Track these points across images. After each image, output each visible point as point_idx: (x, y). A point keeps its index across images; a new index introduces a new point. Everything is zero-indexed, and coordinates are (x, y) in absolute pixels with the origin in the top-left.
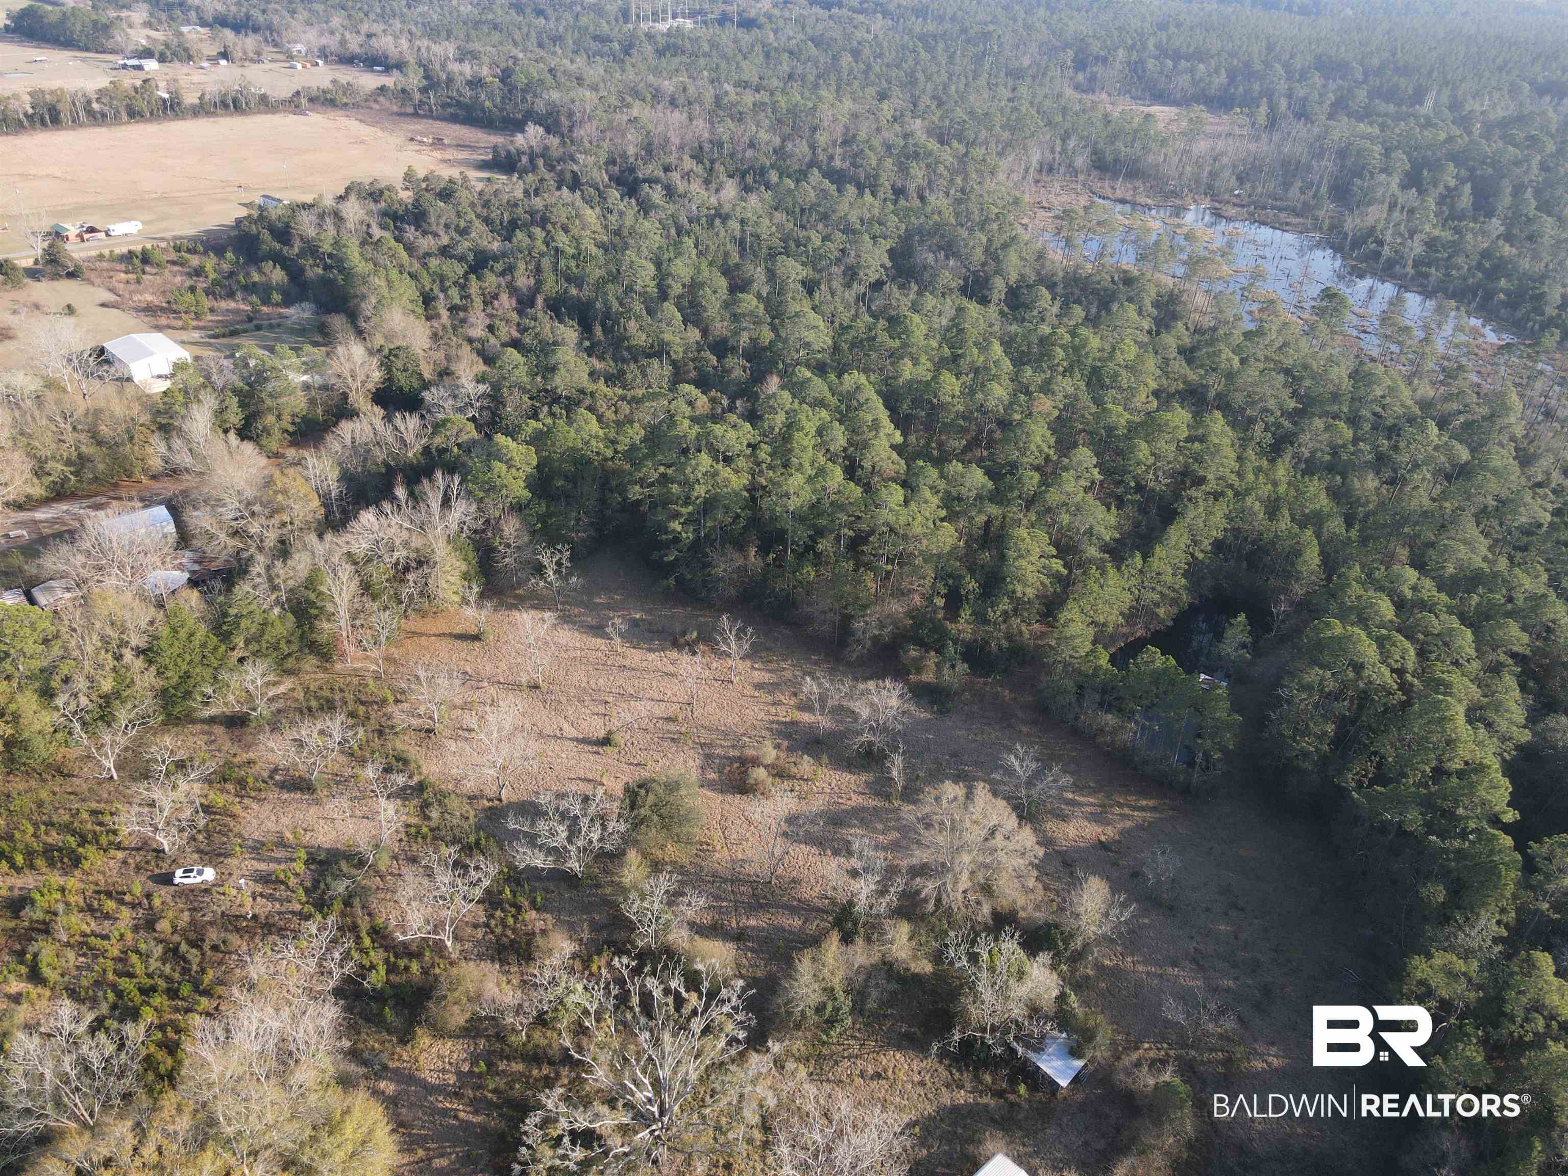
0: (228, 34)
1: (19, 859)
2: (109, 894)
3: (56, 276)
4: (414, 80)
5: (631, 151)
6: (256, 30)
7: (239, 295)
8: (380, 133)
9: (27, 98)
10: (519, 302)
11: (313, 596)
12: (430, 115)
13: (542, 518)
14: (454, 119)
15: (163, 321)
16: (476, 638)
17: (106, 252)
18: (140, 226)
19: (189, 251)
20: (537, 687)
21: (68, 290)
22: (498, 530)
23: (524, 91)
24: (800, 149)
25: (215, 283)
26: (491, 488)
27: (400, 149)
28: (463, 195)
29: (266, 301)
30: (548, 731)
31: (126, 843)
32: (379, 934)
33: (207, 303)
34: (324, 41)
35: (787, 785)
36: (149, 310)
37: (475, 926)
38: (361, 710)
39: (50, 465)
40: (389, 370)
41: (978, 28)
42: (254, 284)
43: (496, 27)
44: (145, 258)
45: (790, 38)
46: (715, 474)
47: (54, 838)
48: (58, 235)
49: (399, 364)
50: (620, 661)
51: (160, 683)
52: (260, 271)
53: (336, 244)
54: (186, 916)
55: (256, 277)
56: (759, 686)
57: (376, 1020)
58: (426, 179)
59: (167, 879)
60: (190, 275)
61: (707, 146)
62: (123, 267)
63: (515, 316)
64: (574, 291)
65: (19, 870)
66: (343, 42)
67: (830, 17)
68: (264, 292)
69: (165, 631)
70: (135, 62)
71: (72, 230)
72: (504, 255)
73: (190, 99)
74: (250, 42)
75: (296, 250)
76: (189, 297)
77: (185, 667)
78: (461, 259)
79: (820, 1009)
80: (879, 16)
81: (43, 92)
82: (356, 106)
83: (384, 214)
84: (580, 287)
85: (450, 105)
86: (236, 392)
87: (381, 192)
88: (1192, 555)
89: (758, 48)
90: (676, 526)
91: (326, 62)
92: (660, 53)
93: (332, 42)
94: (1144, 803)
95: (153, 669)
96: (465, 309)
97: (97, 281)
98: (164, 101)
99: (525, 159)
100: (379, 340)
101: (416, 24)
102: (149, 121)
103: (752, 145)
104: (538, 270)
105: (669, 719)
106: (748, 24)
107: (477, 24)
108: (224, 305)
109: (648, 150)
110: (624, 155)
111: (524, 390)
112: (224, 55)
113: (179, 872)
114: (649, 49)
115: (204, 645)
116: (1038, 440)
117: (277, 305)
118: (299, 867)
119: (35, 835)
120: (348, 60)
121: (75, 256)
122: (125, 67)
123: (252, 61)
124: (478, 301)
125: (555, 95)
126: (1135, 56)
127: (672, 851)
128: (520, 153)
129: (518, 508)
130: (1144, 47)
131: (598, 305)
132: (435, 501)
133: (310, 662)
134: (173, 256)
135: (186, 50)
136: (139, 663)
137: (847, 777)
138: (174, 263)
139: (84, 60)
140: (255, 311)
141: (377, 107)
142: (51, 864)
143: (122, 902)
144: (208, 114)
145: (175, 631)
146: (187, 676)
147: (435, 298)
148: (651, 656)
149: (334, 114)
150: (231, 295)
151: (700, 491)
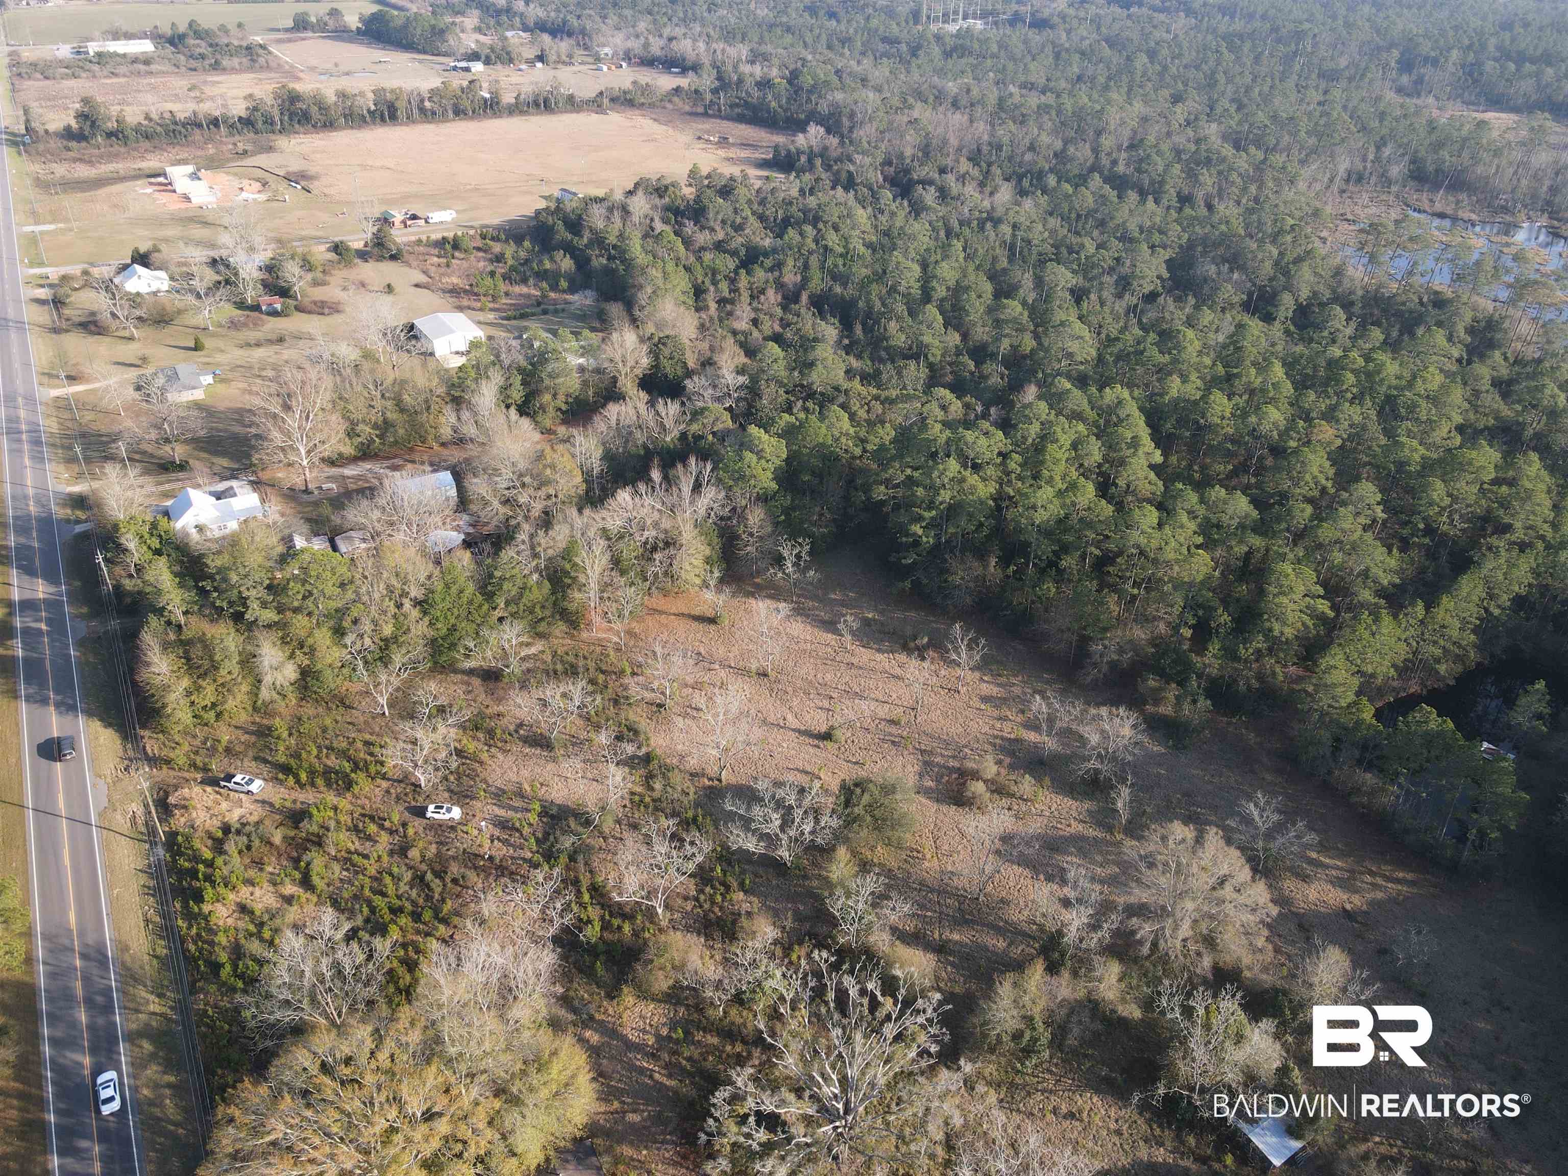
0: (546, 38)
1: (303, 776)
2: (372, 818)
3: (381, 258)
4: (707, 81)
5: (908, 152)
6: (570, 34)
7: (531, 281)
8: (671, 131)
9: (371, 96)
10: (784, 297)
11: (568, 567)
12: (719, 116)
13: (787, 511)
14: (740, 119)
15: (465, 302)
16: (712, 621)
17: (424, 238)
18: (454, 215)
19: (493, 239)
20: (765, 675)
21: (388, 271)
22: (742, 518)
23: (810, 92)
24: (1082, 153)
25: (513, 269)
26: (741, 477)
27: (688, 147)
28: (742, 193)
29: (554, 287)
30: (772, 718)
31: (388, 776)
32: (597, 891)
33: (503, 287)
34: (630, 44)
35: (1005, 802)
36: (454, 292)
37: (686, 898)
38: (601, 678)
39: (361, 427)
40: (657, 358)
41: (1291, 26)
42: (546, 271)
43: (789, 29)
44: (456, 245)
45: (1083, 39)
46: (963, 480)
47: (333, 761)
48: (386, 221)
49: (666, 352)
50: (848, 658)
51: (431, 633)
52: (552, 259)
53: (621, 236)
54: (433, 849)
55: (548, 265)
56: (985, 699)
57: (588, 972)
58: (708, 176)
59: (420, 812)
60: (491, 261)
61: (985, 149)
62: (436, 251)
63: (779, 311)
64: (838, 289)
65: (302, 786)
66: (646, 45)
67: (1129, 17)
68: (551, 278)
69: (439, 587)
70: (463, 64)
71: (398, 217)
72: (774, 251)
73: (508, 98)
74: (564, 45)
75: (585, 240)
76: (489, 281)
77: (453, 621)
78: (734, 253)
79: (1017, 1036)
80: (1182, 14)
81: (384, 90)
82: (652, 106)
83: (667, 209)
84: (845, 285)
85: (737, 105)
86: (521, 370)
87: (666, 188)
88: (1486, 610)
89: (1049, 49)
90: (917, 529)
91: (629, 64)
92: (947, 54)
93: (635, 45)
94: (1401, 875)
95: (427, 619)
96: (732, 302)
97: (415, 264)
98: (486, 100)
99: (803, 159)
100: (650, 329)
101: (715, 27)
102: (472, 118)
103: (1032, 148)
104: (806, 266)
105: (892, 722)
106: (1040, 24)
107: (771, 26)
108: (518, 289)
109: (926, 151)
110: (901, 156)
111: (780, 384)
112: (541, 58)
113: (431, 808)
114: (936, 50)
115: (470, 602)
116: (1315, 470)
117: (564, 291)
118: (533, 818)
119: (317, 757)
120: (648, 62)
121: (398, 240)
122: (455, 68)
123: (564, 63)
124: (745, 297)
125: (839, 96)
126: (1471, 57)
127: (881, 853)
128: (799, 152)
129: (764, 499)
130: (1483, 47)
131: (861, 304)
132: (686, 487)
133: (560, 628)
134: (479, 243)
135: (508, 53)
136: (415, 613)
137: (1069, 802)
138: (479, 249)
139: (421, 61)
140: (544, 296)
141: (670, 106)
142: (329, 785)
143: (382, 827)
144: (522, 113)
145: (447, 586)
146: (453, 629)
147: (705, 291)
148: (879, 657)
149: (630, 113)
150: (524, 281)
151: (945, 496)
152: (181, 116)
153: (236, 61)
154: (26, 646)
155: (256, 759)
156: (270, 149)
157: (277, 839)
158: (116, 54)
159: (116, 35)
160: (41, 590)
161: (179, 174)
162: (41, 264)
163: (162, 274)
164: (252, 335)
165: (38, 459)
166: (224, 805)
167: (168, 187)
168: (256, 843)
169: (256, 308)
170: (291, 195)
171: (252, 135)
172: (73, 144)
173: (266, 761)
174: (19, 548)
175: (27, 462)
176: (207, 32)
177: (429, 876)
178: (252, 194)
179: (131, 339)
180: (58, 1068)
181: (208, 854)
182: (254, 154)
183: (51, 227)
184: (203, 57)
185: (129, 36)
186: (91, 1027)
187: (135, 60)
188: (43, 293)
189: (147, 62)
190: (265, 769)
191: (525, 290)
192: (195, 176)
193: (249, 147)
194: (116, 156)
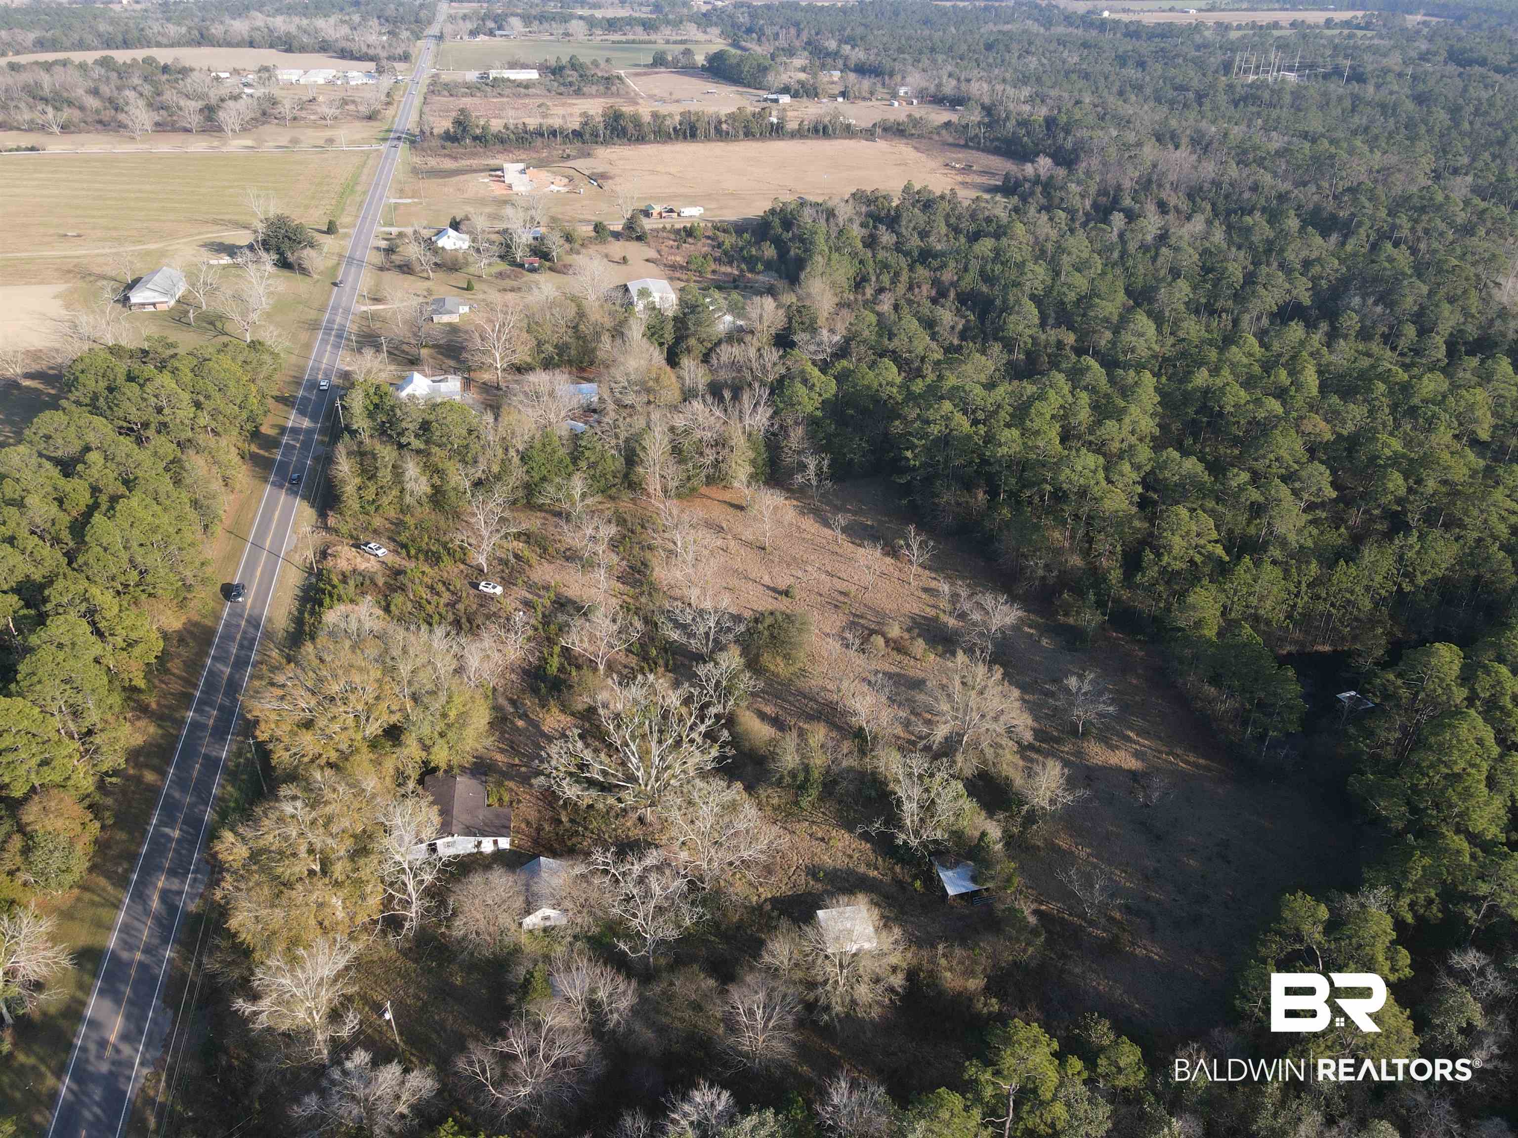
0: (852, 76)
3: (629, 239)
5: (1127, 184)
7: (735, 263)
8: (923, 157)
9: (678, 118)
11: (638, 448)
15: (676, 274)
16: (741, 508)
17: (668, 226)
18: (702, 210)
19: (722, 231)
20: (764, 549)
21: (634, 250)
25: (726, 253)
28: (943, 207)
29: (752, 270)
30: (753, 576)
31: (466, 562)
33: (713, 266)
34: (924, 84)
36: (673, 267)
39: (545, 346)
40: (790, 321)
42: (751, 257)
44: (689, 232)
47: (435, 547)
48: (645, 212)
49: (799, 318)
50: (835, 549)
52: (759, 248)
54: (474, 607)
55: (754, 251)
56: (926, 590)
60: (713, 247)
62: (673, 236)
63: (926, 303)
65: (409, 557)
66: (939, 85)
68: (751, 262)
70: (774, 96)
71: (657, 209)
73: (792, 125)
74: (866, 83)
75: (791, 235)
76: (702, 261)
77: (544, 472)
81: (690, 113)
82: (920, 136)
84: (992, 286)
85: (998, 139)
87: (877, 199)
90: (909, 454)
91: (919, 101)
93: (930, 85)
95: (525, 468)
97: (652, 244)
98: (772, 124)
99: (1028, 185)
100: (793, 299)
102: (757, 139)
104: (966, 270)
105: (845, 594)
107: (1067, 73)
108: (724, 269)
110: (1119, 188)
111: (870, 346)
112: (843, 94)
113: (484, 584)
115: (560, 462)
117: (758, 273)
118: (548, 602)
121: (649, 226)
122: (766, 100)
123: (864, 99)
125: (1087, 134)
132: (748, 405)
133: (626, 494)
134: (711, 233)
135: (815, 89)
138: (708, 238)
139: (741, 94)
140: (741, 275)
141: (936, 137)
142: (426, 560)
143: (448, 589)
144: (802, 137)
145: (544, 446)
147: (868, 281)
149: (897, 141)
150: (730, 263)
152: (531, 128)
153: (594, 88)
154: (283, 455)
155: (389, 538)
156: (589, 155)
157: (380, 584)
158: (508, 80)
159: (513, 65)
160: (306, 423)
161: (512, 170)
162: (391, 225)
163: (466, 237)
164: (509, 283)
165: (337, 346)
166: (359, 560)
167: (500, 179)
168: (368, 582)
169: (522, 266)
170: (585, 189)
171: (580, 144)
172: (448, 144)
173: (395, 541)
174: (304, 398)
175: (329, 348)
176: (581, 65)
177: (464, 620)
178: (559, 186)
179: (428, 279)
180: (210, 672)
181: (335, 581)
182: (575, 158)
183: (409, 201)
184: (571, 84)
185: (524, 66)
186: (237, 656)
187: (519, 84)
188: (383, 244)
189: (527, 87)
190: (392, 546)
191: (729, 270)
192: (523, 172)
193: (573, 153)
194: (473, 155)
